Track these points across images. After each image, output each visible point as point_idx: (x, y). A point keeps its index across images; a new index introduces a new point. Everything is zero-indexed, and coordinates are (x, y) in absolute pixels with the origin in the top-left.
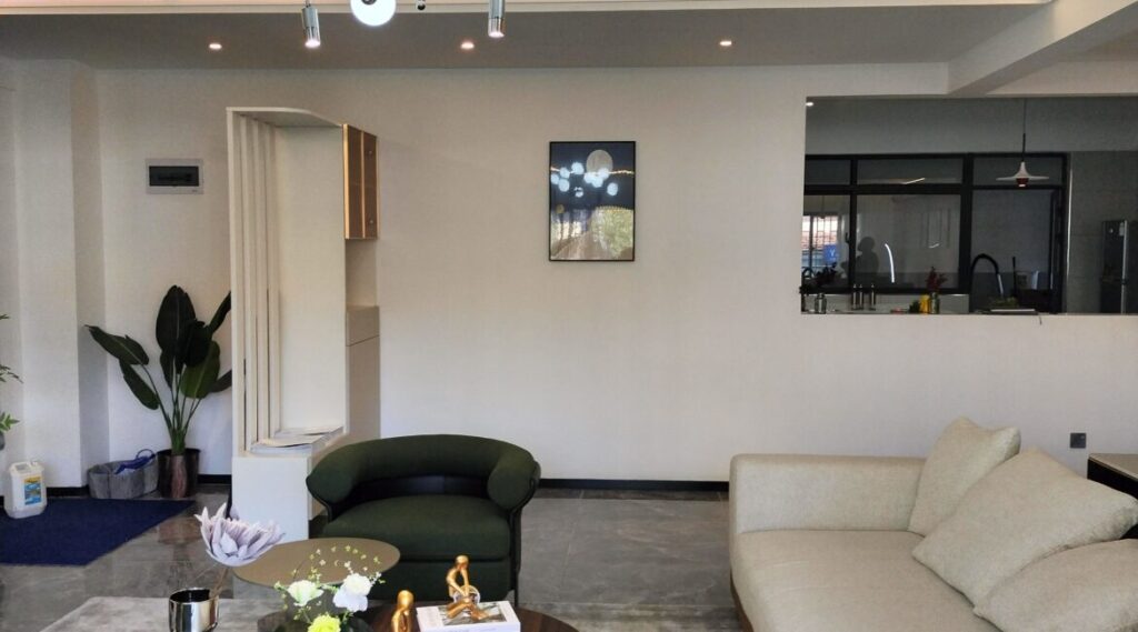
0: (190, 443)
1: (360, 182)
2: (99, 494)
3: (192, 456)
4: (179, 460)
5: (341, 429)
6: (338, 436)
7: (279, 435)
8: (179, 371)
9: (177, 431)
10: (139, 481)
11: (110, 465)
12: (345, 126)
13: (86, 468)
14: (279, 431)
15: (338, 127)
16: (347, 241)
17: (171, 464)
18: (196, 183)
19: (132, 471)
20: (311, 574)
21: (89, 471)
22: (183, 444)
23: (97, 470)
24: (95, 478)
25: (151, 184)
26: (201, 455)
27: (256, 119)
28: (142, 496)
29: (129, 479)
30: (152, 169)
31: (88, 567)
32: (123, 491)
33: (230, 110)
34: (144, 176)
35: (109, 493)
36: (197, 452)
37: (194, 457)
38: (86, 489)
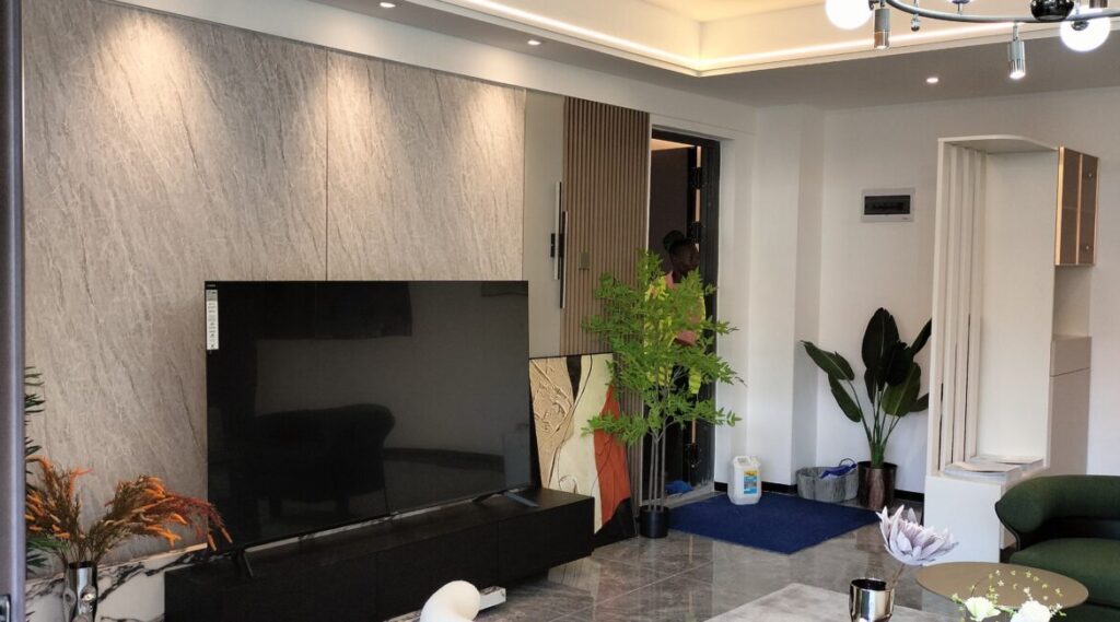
0: (888, 459)
1: (1076, 206)
2: (805, 494)
3: (889, 470)
4: (877, 473)
5: (1041, 461)
6: (1036, 469)
7: (973, 459)
8: (881, 389)
9: (877, 445)
10: (841, 487)
11: (816, 470)
12: (1062, 149)
13: (795, 469)
14: (975, 455)
15: (1054, 151)
16: (1057, 268)
17: (870, 476)
18: (908, 212)
19: (836, 477)
20: (988, 592)
21: (798, 472)
22: (882, 458)
23: (804, 472)
24: (803, 479)
25: (866, 213)
26: (898, 470)
27: (966, 148)
28: (842, 502)
29: (831, 485)
30: (866, 198)
31: (792, 556)
32: (826, 495)
33: (941, 140)
34: (860, 205)
35: (814, 494)
36: (894, 467)
37: (892, 471)
38: (794, 488)
